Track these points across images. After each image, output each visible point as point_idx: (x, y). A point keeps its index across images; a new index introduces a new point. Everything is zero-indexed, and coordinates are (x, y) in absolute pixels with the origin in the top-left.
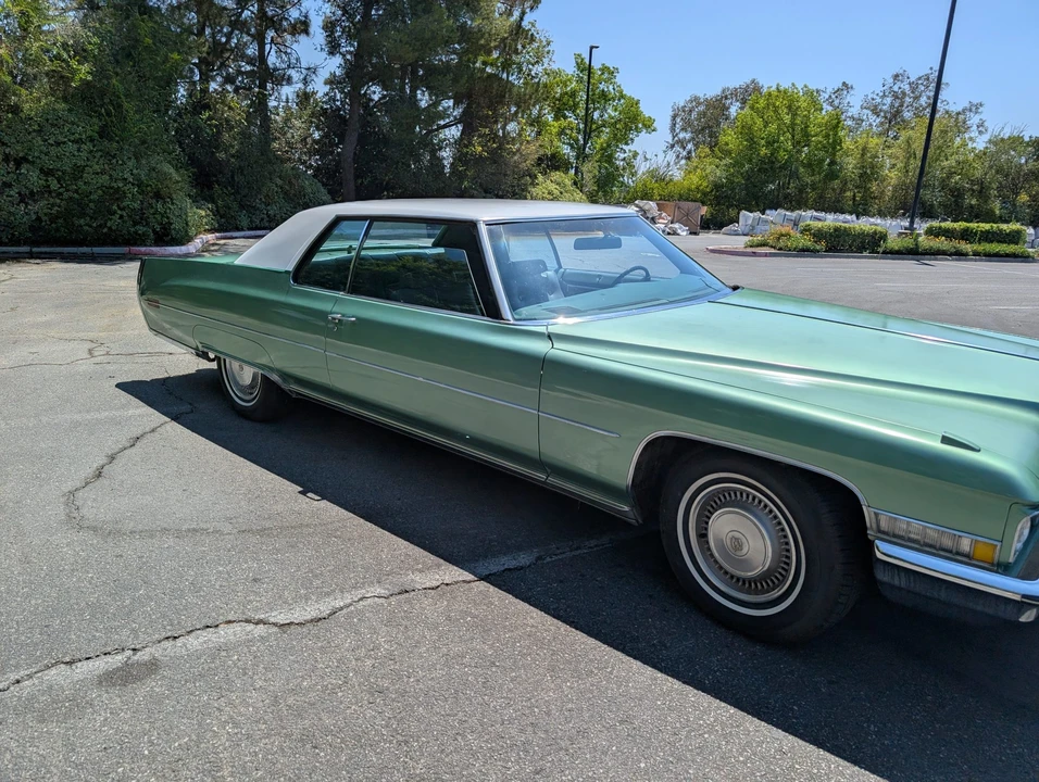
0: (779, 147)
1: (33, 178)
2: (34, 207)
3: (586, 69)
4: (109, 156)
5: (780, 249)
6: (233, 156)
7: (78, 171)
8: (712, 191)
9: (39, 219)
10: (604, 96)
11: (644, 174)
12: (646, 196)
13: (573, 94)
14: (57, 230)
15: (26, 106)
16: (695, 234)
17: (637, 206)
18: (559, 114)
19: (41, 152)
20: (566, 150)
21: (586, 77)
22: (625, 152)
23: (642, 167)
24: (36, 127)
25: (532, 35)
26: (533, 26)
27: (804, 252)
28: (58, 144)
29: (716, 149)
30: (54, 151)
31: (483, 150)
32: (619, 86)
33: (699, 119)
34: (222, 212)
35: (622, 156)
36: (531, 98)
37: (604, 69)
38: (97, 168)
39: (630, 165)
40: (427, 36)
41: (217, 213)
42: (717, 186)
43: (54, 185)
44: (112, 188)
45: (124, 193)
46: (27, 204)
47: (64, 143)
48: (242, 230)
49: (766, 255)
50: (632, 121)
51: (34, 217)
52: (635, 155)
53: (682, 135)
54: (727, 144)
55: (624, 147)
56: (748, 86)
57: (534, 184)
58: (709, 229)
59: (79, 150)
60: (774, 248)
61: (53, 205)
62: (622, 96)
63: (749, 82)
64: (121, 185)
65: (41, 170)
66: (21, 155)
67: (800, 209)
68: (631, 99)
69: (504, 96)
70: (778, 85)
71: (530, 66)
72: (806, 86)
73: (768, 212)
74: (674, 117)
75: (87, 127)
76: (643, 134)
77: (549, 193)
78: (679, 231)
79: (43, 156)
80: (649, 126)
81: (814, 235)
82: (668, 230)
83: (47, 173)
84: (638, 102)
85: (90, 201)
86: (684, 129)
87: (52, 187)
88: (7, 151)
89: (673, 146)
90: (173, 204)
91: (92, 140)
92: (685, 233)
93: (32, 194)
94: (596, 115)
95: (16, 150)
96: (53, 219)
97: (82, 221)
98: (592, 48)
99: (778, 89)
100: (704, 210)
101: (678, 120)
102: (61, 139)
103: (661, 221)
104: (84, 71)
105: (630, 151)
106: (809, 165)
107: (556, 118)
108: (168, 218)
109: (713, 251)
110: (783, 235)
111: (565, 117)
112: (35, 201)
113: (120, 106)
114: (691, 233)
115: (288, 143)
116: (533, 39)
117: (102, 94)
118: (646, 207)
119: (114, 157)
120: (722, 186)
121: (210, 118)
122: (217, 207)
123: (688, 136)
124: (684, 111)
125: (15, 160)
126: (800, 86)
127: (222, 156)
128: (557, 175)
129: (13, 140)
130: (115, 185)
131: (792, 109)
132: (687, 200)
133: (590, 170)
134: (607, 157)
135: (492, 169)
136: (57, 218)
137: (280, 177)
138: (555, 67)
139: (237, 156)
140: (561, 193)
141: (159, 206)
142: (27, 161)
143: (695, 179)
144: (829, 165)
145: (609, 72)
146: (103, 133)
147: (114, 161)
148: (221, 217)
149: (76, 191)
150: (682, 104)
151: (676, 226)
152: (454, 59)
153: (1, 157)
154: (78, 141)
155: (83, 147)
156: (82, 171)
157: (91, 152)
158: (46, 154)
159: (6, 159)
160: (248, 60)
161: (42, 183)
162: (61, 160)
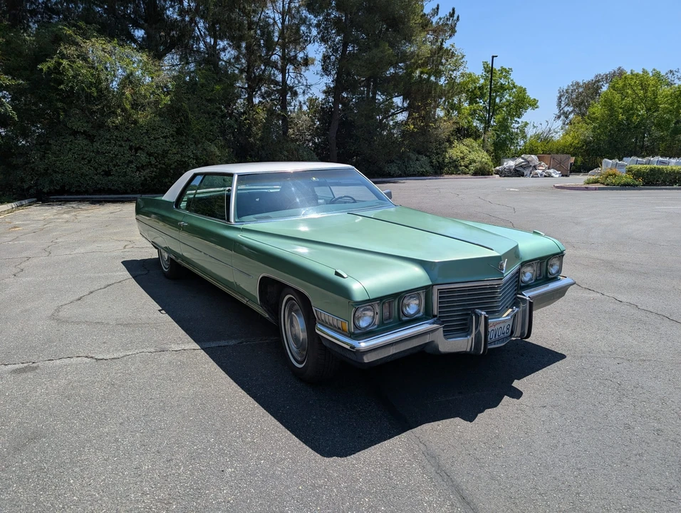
0: (633, 114)
1: (143, 157)
2: (144, 173)
3: (490, 71)
4: (181, 143)
5: (608, 185)
6: (258, 140)
7: (165, 153)
8: (583, 146)
9: (146, 179)
10: (502, 87)
11: (531, 137)
12: (532, 152)
13: (481, 88)
14: (154, 185)
15: (141, 120)
16: (567, 176)
17: (523, 158)
18: (472, 100)
19: (147, 143)
20: (476, 123)
21: (490, 76)
22: (519, 123)
23: (530, 132)
24: (145, 131)
25: (453, 52)
26: (453, 47)
27: (626, 186)
28: (155, 139)
29: (586, 117)
30: (153, 143)
31: (414, 128)
32: (512, 80)
33: (577, 98)
35: (516, 125)
36: (449, 92)
37: (503, 70)
38: (175, 151)
39: (523, 131)
40: (376, 61)
42: (586, 143)
43: (153, 161)
45: (188, 164)
46: (140, 172)
47: (159, 138)
49: (596, 189)
50: (522, 103)
51: (143, 178)
52: (526, 124)
53: (566, 109)
54: (594, 113)
55: (518, 120)
56: (615, 72)
57: (451, 147)
58: (581, 172)
59: (166, 142)
60: (603, 184)
61: (153, 172)
62: (515, 87)
63: (616, 69)
65: (147, 153)
66: (138, 146)
67: (649, 156)
68: (521, 88)
69: (431, 93)
70: (631, 70)
71: (451, 72)
72: (654, 70)
73: (625, 159)
74: (560, 98)
75: (170, 129)
76: (529, 110)
77: (461, 153)
78: (553, 174)
79: (148, 146)
80: (534, 104)
81: (634, 174)
82: (544, 174)
83: (150, 155)
84: (525, 90)
85: (171, 169)
86: (567, 105)
87: (153, 163)
88: (131, 144)
89: (559, 117)
91: (173, 136)
92: (558, 176)
93: (143, 166)
94: (498, 100)
95: (135, 143)
96: (153, 180)
97: (167, 180)
98: (493, 57)
99: (632, 73)
100: (572, 160)
101: (563, 99)
102: (157, 136)
103: (540, 168)
104: (167, 100)
105: (522, 122)
106: (658, 125)
107: (470, 103)
109: (558, 187)
110: (610, 175)
111: (477, 103)
112: (144, 170)
113: (187, 117)
114: (563, 176)
115: (298, 130)
116: (453, 55)
117: (178, 111)
118: (529, 159)
119: (184, 144)
120: (590, 142)
121: (246, 119)
123: (570, 109)
124: (567, 93)
125: (135, 149)
126: (650, 70)
127: (252, 140)
128: (468, 141)
129: (134, 138)
130: (184, 160)
131: (644, 87)
132: (563, 153)
133: (490, 137)
134: (504, 126)
135: (421, 139)
136: (155, 178)
138: (468, 71)
139: (261, 139)
140: (470, 152)
142: (141, 149)
143: (569, 139)
144: (675, 124)
145: (506, 72)
146: (179, 132)
147: (184, 146)
149: (164, 164)
150: (566, 88)
151: (551, 171)
152: (401, 72)
153: (128, 147)
154: (165, 137)
155: (168, 140)
156: (167, 153)
157: (172, 142)
158: (150, 145)
159: (131, 148)
160: (277, 83)
161: (148, 160)
162: (157, 147)
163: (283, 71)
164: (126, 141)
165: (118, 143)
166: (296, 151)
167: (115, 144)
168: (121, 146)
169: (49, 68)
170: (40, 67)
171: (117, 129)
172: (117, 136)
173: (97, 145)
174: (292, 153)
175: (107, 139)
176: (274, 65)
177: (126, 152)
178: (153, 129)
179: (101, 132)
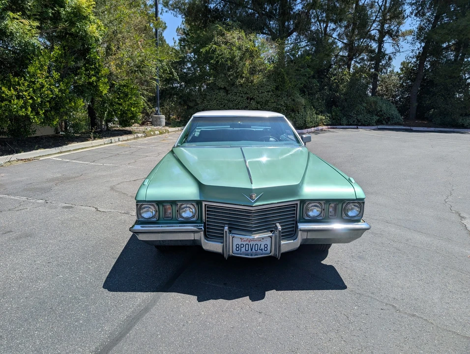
4: (277, 95)
6: (342, 94)
15: (255, 81)
24: (256, 87)
28: (262, 93)
30: (260, 96)
34: (334, 117)
38: (273, 101)
41: (332, 118)
44: (276, 108)
48: (343, 125)
59: (268, 95)
64: (280, 107)
66: (252, 97)
75: (272, 86)
88: (248, 96)
90: (299, 113)
91: (273, 91)
95: (250, 95)
102: (263, 91)
104: (271, 67)
108: (295, 119)
113: (284, 78)
117: (278, 74)
119: (279, 97)
121: (335, 79)
122: (332, 115)
127: (338, 94)
129: (250, 92)
137: (366, 103)
139: (345, 94)
141: (293, 114)
146: (277, 88)
148: (334, 119)
153: (246, 98)
154: (269, 91)
155: (270, 93)
156: (268, 102)
157: (272, 95)
158: (258, 96)
159: (248, 99)
160: (373, 51)
161: (256, 106)
162: (262, 98)
163: (380, 42)
164: (245, 94)
165: (241, 95)
166: (374, 103)
167: (239, 96)
168: (242, 97)
169: (206, 50)
170: (201, 50)
171: (241, 86)
172: (240, 91)
173: (229, 96)
174: (371, 105)
175: (235, 92)
176: (372, 38)
177: (244, 100)
178: (262, 86)
179: (232, 88)
